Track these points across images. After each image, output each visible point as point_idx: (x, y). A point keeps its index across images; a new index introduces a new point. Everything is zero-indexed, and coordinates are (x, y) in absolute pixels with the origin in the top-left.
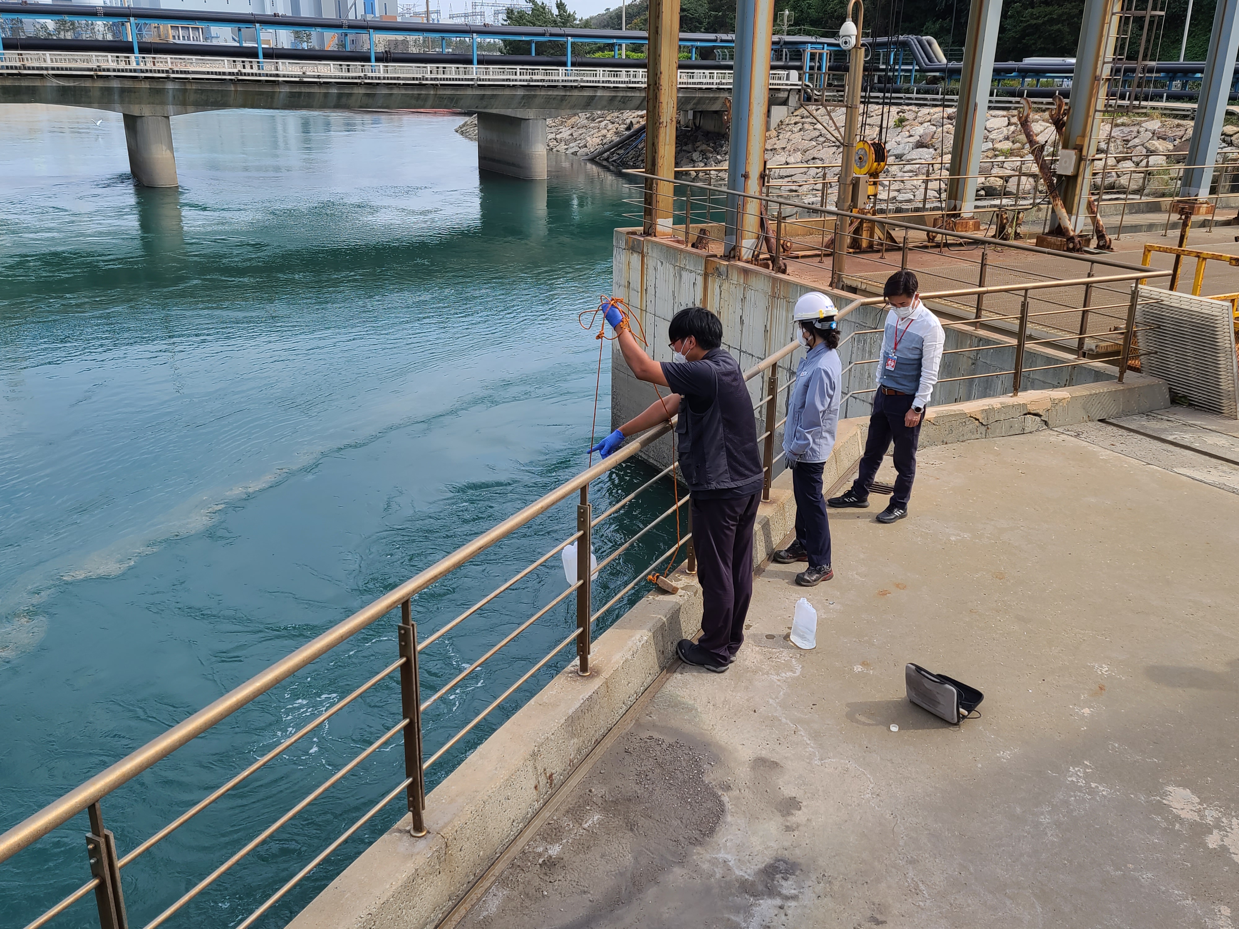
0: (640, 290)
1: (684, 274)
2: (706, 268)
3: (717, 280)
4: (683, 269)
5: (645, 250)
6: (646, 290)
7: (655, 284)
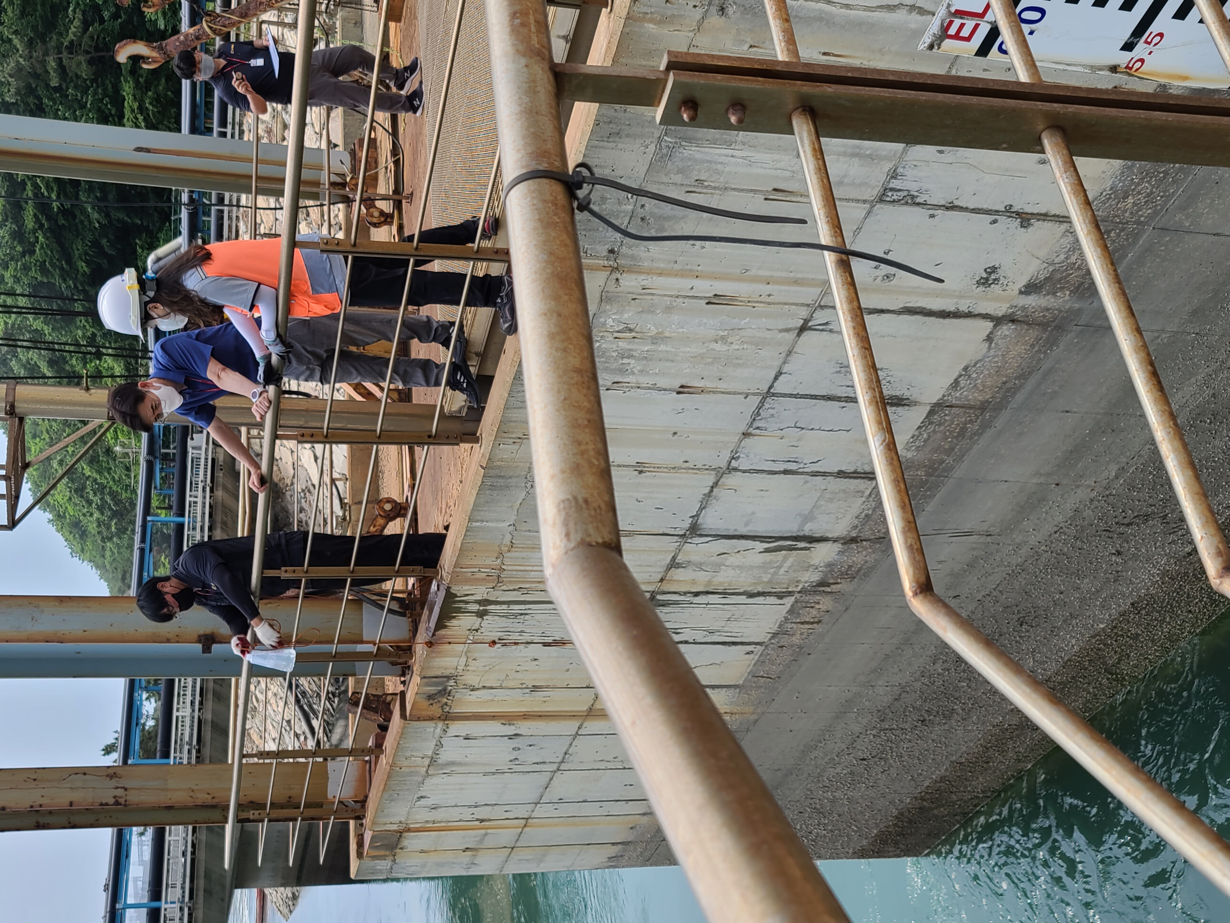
0: (483, 831)
1: (445, 756)
2: (431, 719)
3: (457, 696)
4: (433, 761)
5: (394, 827)
6: (482, 821)
7: (470, 807)
